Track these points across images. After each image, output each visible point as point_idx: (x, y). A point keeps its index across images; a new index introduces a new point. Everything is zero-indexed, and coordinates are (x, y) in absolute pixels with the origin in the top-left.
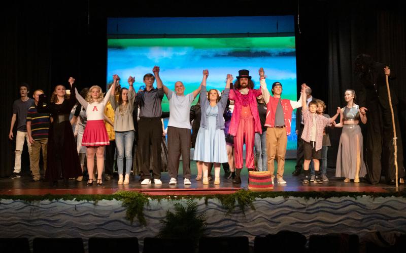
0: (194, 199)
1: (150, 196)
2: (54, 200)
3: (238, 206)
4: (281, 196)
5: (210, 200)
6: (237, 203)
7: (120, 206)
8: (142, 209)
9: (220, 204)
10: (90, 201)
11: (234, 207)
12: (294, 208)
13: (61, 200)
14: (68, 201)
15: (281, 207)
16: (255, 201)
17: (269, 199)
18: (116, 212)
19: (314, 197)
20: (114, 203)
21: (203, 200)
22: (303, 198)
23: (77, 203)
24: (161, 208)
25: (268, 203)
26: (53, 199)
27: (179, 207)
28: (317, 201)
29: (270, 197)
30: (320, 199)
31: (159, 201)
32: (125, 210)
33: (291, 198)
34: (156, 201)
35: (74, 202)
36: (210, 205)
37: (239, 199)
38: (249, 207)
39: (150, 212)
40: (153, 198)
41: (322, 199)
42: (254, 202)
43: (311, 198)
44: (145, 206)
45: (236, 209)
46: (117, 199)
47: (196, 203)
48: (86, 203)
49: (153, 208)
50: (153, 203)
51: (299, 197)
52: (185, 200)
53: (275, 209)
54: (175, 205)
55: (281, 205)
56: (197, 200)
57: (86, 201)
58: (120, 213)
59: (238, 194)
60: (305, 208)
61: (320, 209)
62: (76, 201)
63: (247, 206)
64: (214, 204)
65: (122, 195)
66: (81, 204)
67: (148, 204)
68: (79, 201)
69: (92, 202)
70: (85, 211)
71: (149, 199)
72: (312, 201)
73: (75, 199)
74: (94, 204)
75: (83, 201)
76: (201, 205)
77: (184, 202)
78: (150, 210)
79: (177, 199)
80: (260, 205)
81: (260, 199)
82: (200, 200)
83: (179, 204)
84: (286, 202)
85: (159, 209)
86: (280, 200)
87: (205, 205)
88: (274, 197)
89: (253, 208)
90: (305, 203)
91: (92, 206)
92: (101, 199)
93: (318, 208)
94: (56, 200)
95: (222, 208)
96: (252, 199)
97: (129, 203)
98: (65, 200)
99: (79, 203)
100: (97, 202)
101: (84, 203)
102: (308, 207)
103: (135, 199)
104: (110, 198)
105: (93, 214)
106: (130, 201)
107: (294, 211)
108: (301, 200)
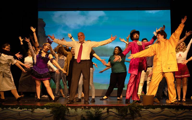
0: (99, 109)
1: (70, 107)
2: (5, 109)
3: (129, 114)
4: (159, 108)
5: (110, 110)
6: (129, 112)
7: (49, 113)
8: (64, 115)
9: (117, 113)
10: (29, 110)
11: (127, 115)
12: (168, 116)
13: (10, 108)
14: (14, 109)
15: (159, 115)
16: (142, 111)
17: (151, 110)
18: (46, 117)
19: (182, 109)
20: (45, 110)
21: (105, 110)
22: (175, 109)
23: (20, 110)
24: (77, 115)
25: (150, 112)
26: (4, 108)
27: (89, 114)
28: (184, 111)
29: (152, 108)
30: (186, 110)
31: (76, 110)
32: (52, 116)
33: (166, 109)
34: (73, 110)
35: (18, 110)
36: (110, 113)
37: (130, 109)
38: (137, 115)
39: (69, 117)
40: (72, 107)
41: (188, 110)
42: (141, 112)
43: (180, 110)
44: (66, 113)
45: (128, 116)
46: (47, 108)
47: (101, 111)
48: (27, 110)
49: (71, 115)
50: (72, 111)
51: (172, 109)
52: (94, 109)
53: (155, 116)
54: (87, 112)
55: (159, 114)
56: (101, 110)
57: (26, 109)
58: (50, 118)
59: (130, 106)
60: (176, 116)
61: (186, 117)
62: (20, 109)
63: (135, 114)
64: (114, 112)
65: (51, 106)
66: (23, 111)
67: (68, 112)
68: (21, 109)
69: (30, 110)
70: (25, 116)
71: (69, 108)
72: (180, 111)
73: (19, 108)
74: (32, 112)
75: (25, 109)
76: (105, 113)
77: (93, 110)
78: (70, 116)
79: (88, 109)
80: (145, 114)
81: (145, 109)
82: (103, 109)
83: (89, 112)
84: (163, 112)
85: (76, 115)
86: (158, 111)
87: (107, 113)
88: (154, 109)
89: (140, 116)
90: (176, 113)
91: (30, 113)
92: (37, 108)
93: (184, 116)
94: (6, 108)
95: (118, 115)
96: (139, 110)
97: (55, 111)
98: (12, 108)
99: (22, 110)
100: (34, 110)
101: (25, 110)
102: (178, 116)
103: (59, 108)
104: (42, 107)
105: (31, 118)
106: (56, 110)
107: (168, 118)
108: (173, 111)
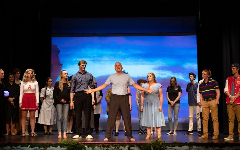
0: (119, 147)
2: (14, 147)
4: (186, 146)
5: (132, 148)
10: (41, 148)
13: (19, 147)
14: (24, 148)
16: (167, 149)
17: (177, 148)
19: (212, 147)
20: (59, 149)
21: (126, 148)
22: (204, 147)
29: (179, 146)
30: (216, 148)
31: (93, 148)
33: (194, 147)
34: (91, 149)
35: (29, 148)
37: (154, 148)
40: (89, 145)
41: (219, 148)
43: (210, 148)
46: (61, 147)
48: (38, 149)
50: (89, 149)
51: (200, 147)
52: (113, 148)
56: (122, 148)
57: (38, 148)
59: (153, 143)
62: (31, 148)
65: (66, 144)
69: (43, 148)
71: (86, 146)
73: (29, 146)
75: (36, 148)
79: (107, 147)
81: (170, 147)
82: (124, 147)
86: (186, 149)
88: (181, 146)
92: (49, 146)
96: (164, 148)
98: (22, 146)
99: (33, 149)
100: (46, 148)
103: (75, 146)
104: (56, 146)
106: (71, 148)
108: (202, 149)
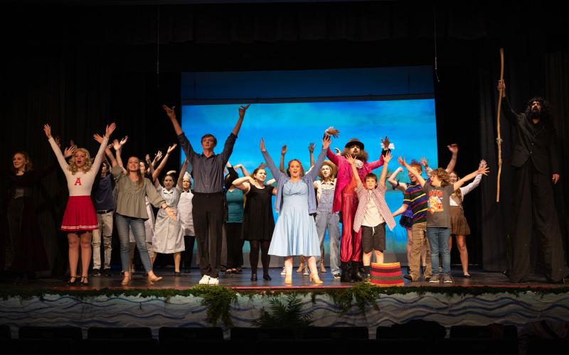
0: (296, 295)
1: (239, 291)
2: (113, 296)
3: (356, 305)
4: (414, 292)
5: (318, 297)
6: (354, 300)
7: (200, 303)
8: (228, 307)
9: (332, 302)
10: (160, 298)
11: (351, 306)
12: (432, 308)
13: (122, 296)
14: (131, 298)
15: (415, 307)
16: (379, 298)
17: (398, 296)
18: (193, 312)
19: (459, 294)
20: (191, 299)
21: (309, 297)
22: (445, 294)
23: (143, 299)
24: (254, 307)
25: (396, 301)
26: (111, 295)
27: (278, 305)
28: (464, 298)
29: (400, 293)
30: (467, 296)
31: (250, 297)
32: (205, 309)
33: (428, 294)
34: (246, 298)
35: (138, 299)
36: (318, 303)
37: (357, 296)
38: (371, 306)
39: (238, 313)
40: (244, 292)
41: (471, 296)
42: (378, 300)
43: (455, 295)
44: (232, 305)
45: (353, 309)
46: (195, 295)
47: (300, 300)
48: (155, 299)
49: (241, 307)
50: (243, 299)
51: (439, 294)
52: (286, 296)
53: (407, 309)
54: (272, 302)
55: (414, 304)
56: (300, 297)
57: (154, 297)
58: (200, 313)
59: (356, 289)
60: (448, 308)
61: (468, 310)
62: (142, 298)
63: (368, 305)
64: (325, 302)
65: (202, 290)
66: (149, 301)
67: (236, 301)
68: (145, 297)
69: (163, 298)
70: (152, 311)
71: (238, 294)
72: (456, 298)
73: (140, 294)
74: (165, 302)
75: (151, 297)
76: (307, 303)
77: (283, 299)
78: (239, 310)
79: (274, 296)
80: (386, 304)
81: (386, 295)
82: (305, 296)
83: (277, 301)
84: (422, 300)
85: (251, 308)
86: (413, 297)
87: (311, 303)
88: (404, 294)
89: (377, 308)
90: (446, 301)
91: (162, 304)
92: (174, 295)
93: (465, 308)
94: (115, 295)
95: (335, 307)
96: (375, 296)
97: (210, 300)
98: (127, 295)
99: (145, 299)
100: (169, 298)
101: (152, 300)
102: (451, 307)
103: (218, 294)
104: (185, 293)
105: (164, 314)
106: (212, 297)
107: (432, 311)
108: (442, 297)
